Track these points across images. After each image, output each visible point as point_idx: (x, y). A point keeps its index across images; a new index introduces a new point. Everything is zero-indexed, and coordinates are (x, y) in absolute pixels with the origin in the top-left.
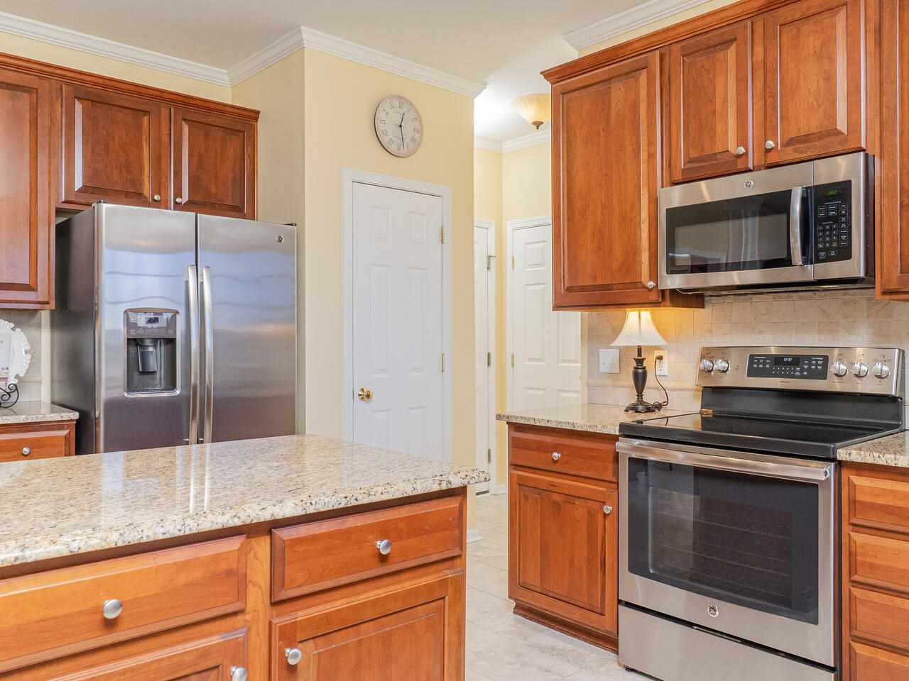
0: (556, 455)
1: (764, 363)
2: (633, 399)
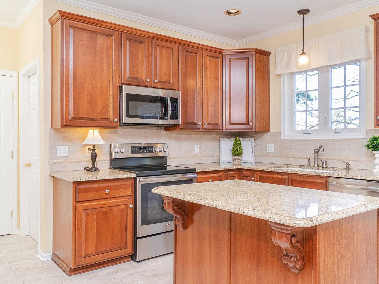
0: (107, 191)
1: (136, 149)
2: (90, 165)
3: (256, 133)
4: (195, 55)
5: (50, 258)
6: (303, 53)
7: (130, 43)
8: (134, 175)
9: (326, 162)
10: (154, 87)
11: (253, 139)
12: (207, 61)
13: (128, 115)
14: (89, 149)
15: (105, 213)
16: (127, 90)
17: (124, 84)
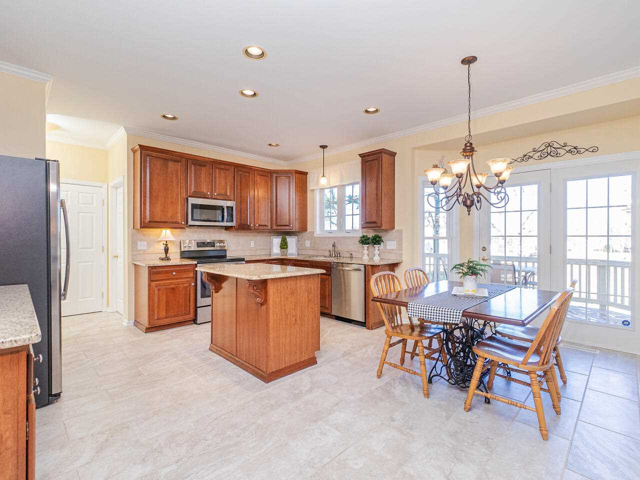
0: (174, 273)
1: (201, 244)
2: (164, 256)
3: (298, 232)
4: (247, 174)
5: (133, 324)
6: (323, 176)
7: (195, 167)
8: (196, 262)
9: (339, 253)
10: (215, 199)
11: (297, 237)
12: (258, 178)
13: (193, 219)
14: (163, 244)
15: (173, 289)
16: (192, 201)
17: (190, 196)
